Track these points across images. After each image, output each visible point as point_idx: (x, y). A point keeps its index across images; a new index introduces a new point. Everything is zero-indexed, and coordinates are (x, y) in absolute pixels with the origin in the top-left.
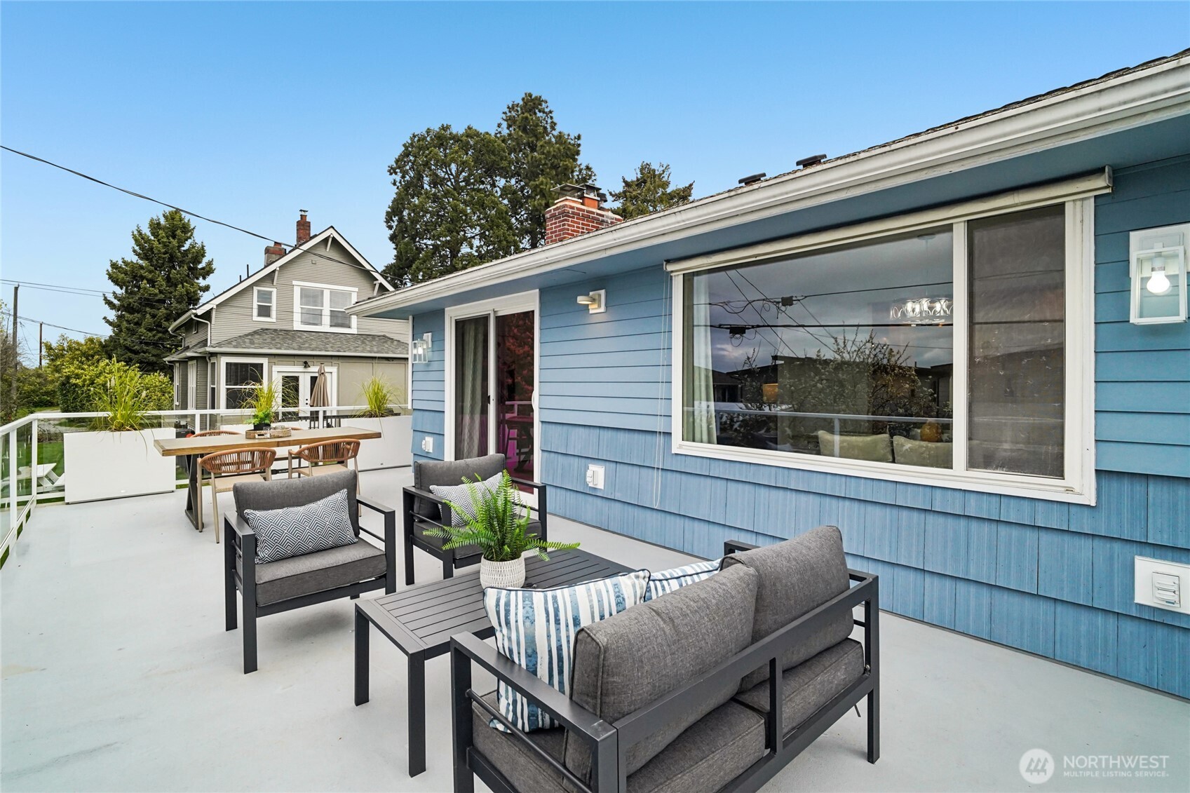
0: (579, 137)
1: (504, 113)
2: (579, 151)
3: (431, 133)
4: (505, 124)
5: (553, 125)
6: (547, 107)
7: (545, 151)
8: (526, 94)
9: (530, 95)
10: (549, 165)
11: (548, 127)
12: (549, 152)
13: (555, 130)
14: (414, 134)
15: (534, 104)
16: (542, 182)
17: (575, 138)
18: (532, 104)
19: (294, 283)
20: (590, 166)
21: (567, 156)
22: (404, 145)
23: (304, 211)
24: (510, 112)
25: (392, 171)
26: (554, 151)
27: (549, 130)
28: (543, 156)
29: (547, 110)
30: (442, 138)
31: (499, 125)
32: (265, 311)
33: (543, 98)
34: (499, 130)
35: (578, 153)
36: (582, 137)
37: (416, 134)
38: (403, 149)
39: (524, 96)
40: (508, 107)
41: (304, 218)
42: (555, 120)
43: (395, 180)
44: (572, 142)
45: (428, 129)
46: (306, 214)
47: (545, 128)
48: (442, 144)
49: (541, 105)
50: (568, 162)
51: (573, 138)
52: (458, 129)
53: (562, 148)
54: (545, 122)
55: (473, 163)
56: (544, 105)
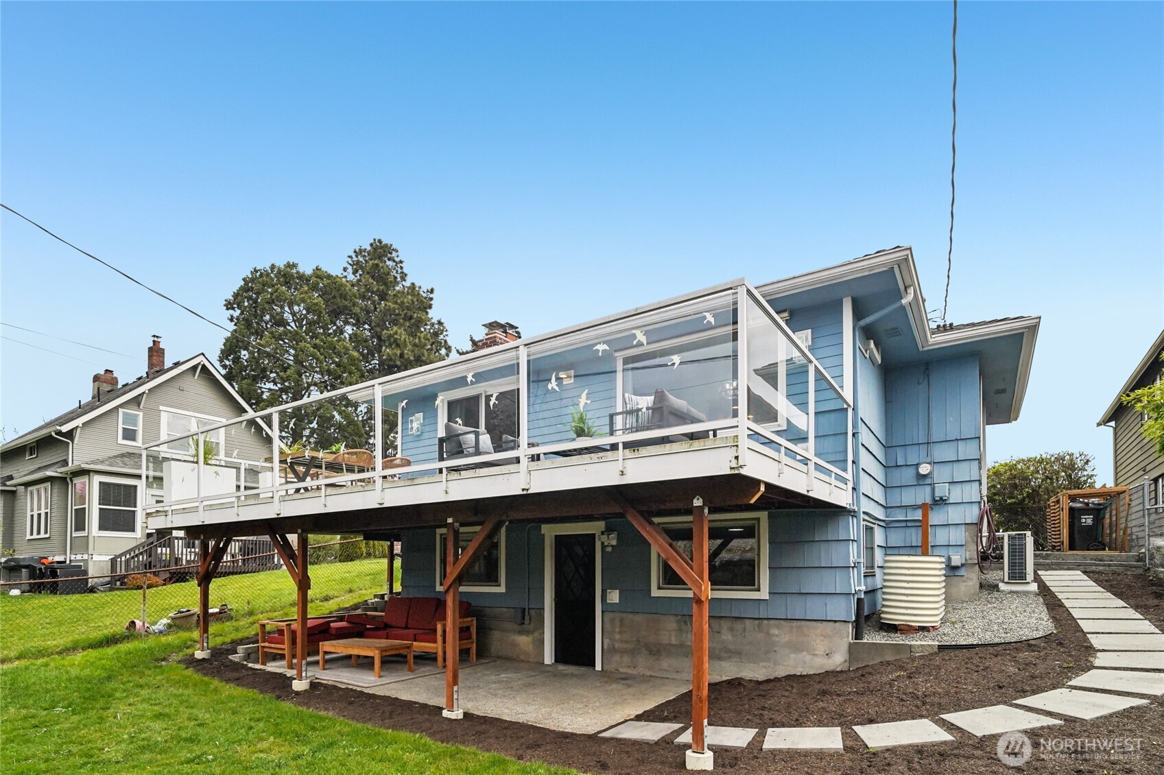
0: (432, 291)
1: (349, 257)
2: (431, 305)
3: (276, 270)
4: (350, 270)
5: (404, 276)
6: (398, 256)
7: (399, 301)
8: (375, 240)
9: (380, 241)
10: (403, 316)
11: (398, 276)
12: (402, 302)
13: (405, 280)
14: (255, 269)
15: (384, 251)
16: (397, 331)
17: (428, 291)
18: (381, 251)
19: (161, 408)
20: (442, 321)
21: (419, 309)
22: (244, 279)
23: (157, 337)
24: (357, 256)
25: (229, 306)
26: (408, 302)
27: (399, 279)
28: (396, 306)
29: (397, 259)
30: (288, 276)
31: (345, 269)
32: (130, 435)
33: (394, 247)
34: (345, 274)
35: (430, 307)
36: (435, 292)
37: (257, 269)
38: (242, 283)
39: (372, 241)
40: (355, 252)
41: (157, 344)
42: (405, 271)
43: (232, 316)
44: (424, 295)
45: (273, 265)
46: (159, 340)
47: (396, 278)
48: (287, 283)
49: (391, 253)
50: (422, 315)
51: (425, 291)
52: (306, 268)
53: (415, 300)
54: (395, 272)
55: (324, 306)
56: (394, 254)
